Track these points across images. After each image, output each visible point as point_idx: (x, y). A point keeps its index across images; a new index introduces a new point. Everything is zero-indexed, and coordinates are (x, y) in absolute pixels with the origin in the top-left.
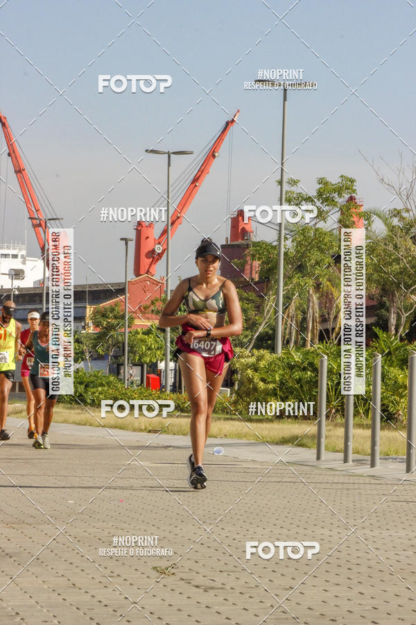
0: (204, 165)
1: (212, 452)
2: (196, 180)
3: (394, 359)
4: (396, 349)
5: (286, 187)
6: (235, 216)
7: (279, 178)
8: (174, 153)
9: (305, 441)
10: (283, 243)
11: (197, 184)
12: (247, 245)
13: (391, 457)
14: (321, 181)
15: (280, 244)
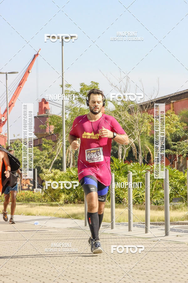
0: (24, 77)
1: (33, 224)
2: (20, 84)
3: (121, 172)
4: (122, 167)
5: (65, 88)
6: (41, 101)
7: (61, 84)
8: (8, 73)
9: (79, 216)
10: (64, 116)
11: (21, 86)
12: (47, 116)
13: (121, 223)
14: (82, 85)
15: (63, 117)
